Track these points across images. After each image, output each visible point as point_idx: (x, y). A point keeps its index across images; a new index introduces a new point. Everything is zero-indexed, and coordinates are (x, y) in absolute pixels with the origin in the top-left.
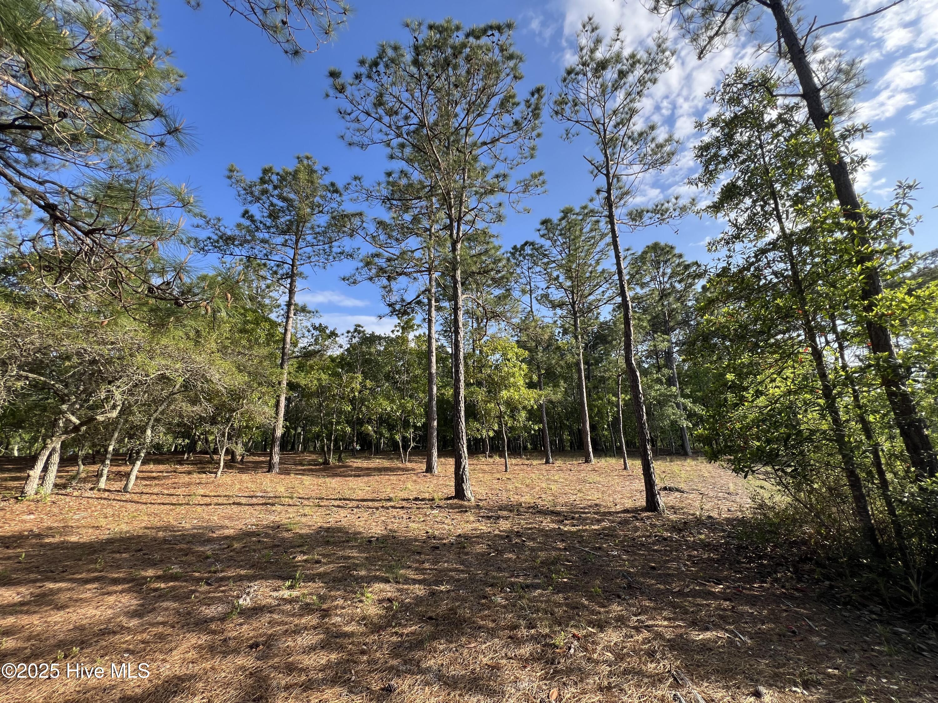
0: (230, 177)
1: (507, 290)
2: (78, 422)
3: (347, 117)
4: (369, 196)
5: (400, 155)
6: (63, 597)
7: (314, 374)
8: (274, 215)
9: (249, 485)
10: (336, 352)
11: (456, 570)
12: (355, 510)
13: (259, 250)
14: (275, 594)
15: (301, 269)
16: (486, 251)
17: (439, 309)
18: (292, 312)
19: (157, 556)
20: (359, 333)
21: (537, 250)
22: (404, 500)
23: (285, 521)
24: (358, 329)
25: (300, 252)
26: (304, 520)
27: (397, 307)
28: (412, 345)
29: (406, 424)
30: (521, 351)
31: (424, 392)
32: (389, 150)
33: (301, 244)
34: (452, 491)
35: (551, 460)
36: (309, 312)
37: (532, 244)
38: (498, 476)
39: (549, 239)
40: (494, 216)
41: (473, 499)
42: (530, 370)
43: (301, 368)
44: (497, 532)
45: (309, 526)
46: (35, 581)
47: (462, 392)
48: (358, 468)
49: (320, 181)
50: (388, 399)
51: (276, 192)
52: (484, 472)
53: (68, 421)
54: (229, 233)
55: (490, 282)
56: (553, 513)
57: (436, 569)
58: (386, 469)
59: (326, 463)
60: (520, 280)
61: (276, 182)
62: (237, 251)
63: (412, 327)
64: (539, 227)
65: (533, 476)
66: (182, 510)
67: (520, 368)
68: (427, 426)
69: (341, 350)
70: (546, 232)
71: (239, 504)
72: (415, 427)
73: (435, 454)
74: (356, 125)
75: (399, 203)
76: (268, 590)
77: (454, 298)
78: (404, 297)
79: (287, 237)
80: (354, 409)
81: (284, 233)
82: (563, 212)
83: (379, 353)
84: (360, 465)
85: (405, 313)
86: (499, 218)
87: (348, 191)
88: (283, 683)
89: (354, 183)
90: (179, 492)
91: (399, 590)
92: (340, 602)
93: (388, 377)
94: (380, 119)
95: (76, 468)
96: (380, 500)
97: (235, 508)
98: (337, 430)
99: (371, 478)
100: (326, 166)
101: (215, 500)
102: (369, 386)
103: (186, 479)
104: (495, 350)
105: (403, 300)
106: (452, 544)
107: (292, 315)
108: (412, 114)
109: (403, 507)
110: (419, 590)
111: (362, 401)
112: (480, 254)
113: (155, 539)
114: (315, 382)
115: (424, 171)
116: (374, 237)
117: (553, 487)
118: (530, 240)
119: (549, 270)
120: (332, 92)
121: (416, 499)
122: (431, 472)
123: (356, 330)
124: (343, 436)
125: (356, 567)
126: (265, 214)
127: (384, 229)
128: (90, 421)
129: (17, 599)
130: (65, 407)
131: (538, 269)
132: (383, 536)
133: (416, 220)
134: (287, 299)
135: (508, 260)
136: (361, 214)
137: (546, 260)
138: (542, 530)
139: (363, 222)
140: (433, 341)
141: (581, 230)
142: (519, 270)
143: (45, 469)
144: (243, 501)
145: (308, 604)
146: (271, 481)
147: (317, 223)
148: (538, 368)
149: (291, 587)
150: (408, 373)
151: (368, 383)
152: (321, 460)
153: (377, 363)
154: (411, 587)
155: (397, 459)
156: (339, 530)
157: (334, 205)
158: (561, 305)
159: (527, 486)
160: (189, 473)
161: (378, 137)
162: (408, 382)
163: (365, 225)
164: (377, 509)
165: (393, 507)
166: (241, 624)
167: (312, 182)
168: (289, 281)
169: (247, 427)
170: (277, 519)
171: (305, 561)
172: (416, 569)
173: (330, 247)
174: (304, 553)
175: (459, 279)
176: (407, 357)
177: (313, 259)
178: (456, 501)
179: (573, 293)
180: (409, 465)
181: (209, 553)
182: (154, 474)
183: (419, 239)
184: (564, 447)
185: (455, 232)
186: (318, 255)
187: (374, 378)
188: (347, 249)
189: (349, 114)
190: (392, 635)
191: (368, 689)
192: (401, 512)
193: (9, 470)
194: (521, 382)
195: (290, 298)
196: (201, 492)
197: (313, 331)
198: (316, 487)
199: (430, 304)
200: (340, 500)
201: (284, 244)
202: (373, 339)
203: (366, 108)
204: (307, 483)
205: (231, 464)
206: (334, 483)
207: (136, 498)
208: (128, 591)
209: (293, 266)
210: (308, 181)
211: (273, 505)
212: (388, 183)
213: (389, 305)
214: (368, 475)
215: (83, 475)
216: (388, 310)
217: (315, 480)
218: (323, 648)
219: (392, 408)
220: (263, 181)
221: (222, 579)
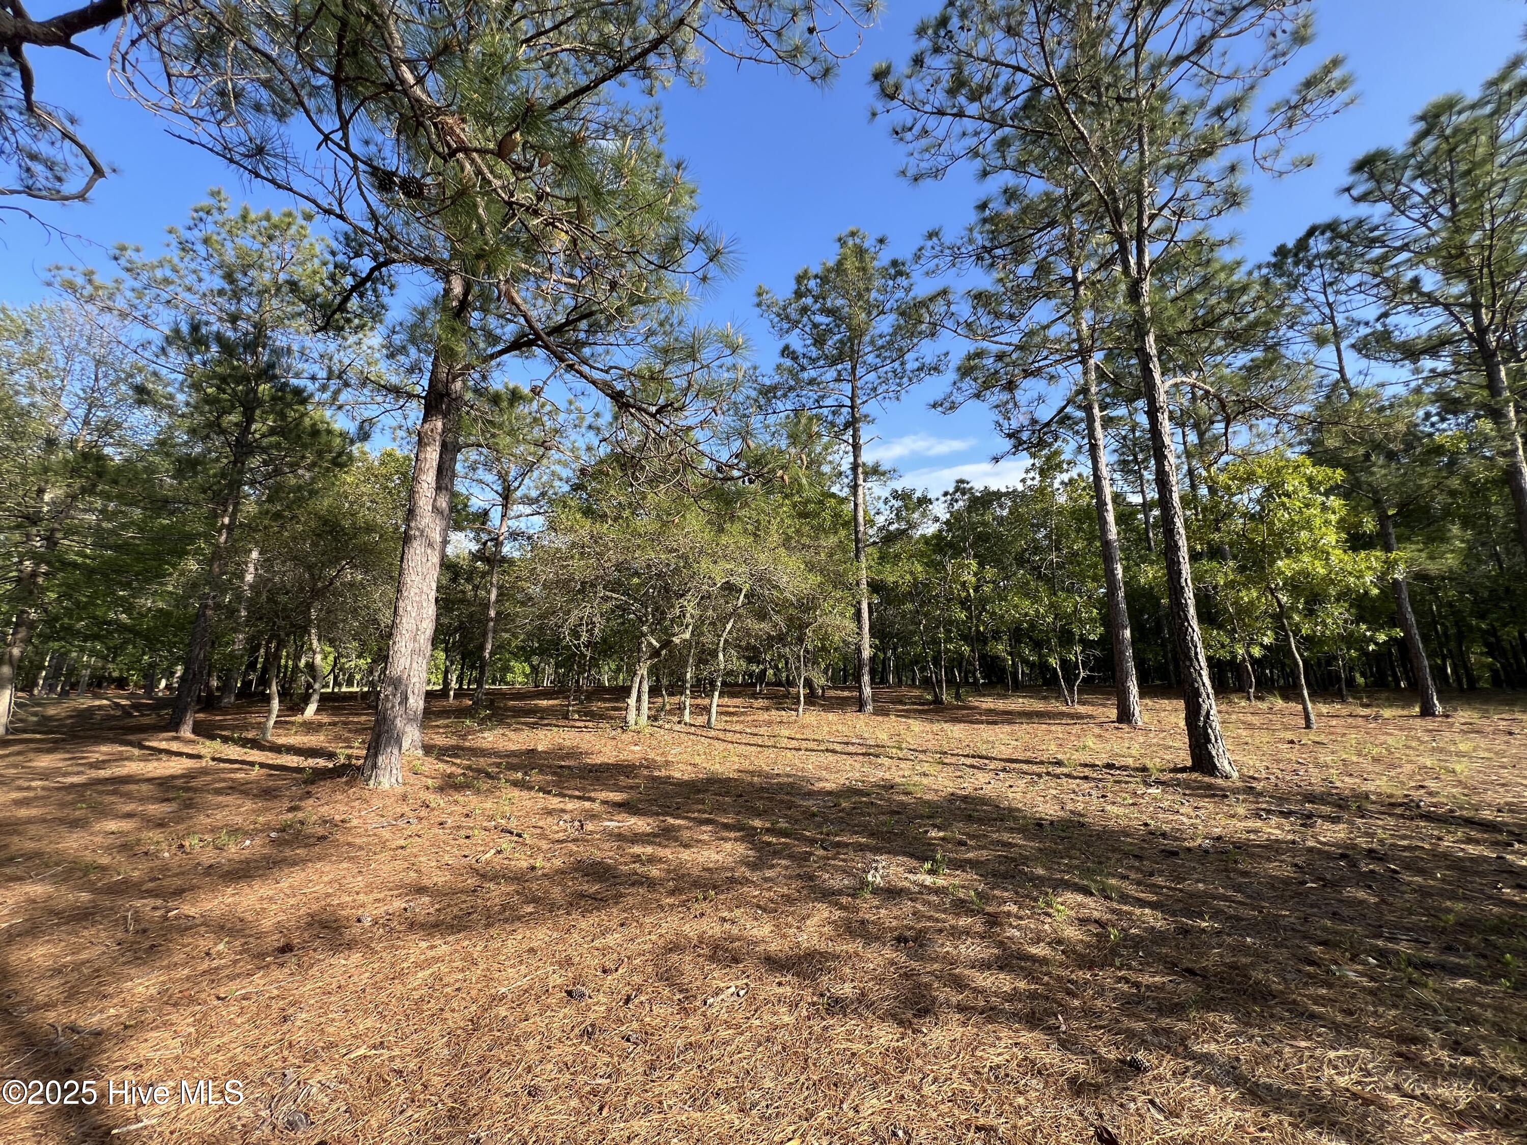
0: (759, 305)
1: (1267, 349)
2: (657, 645)
3: (909, 136)
4: (956, 256)
5: (1000, 162)
6: (686, 835)
7: (904, 565)
8: (819, 342)
9: (840, 728)
10: (930, 529)
11: (1226, 898)
12: (1002, 775)
13: (809, 396)
14: (911, 877)
15: (864, 409)
16: (1206, 281)
17: (1108, 422)
18: (861, 477)
19: (759, 804)
20: (963, 494)
21: (1345, 237)
22: (1086, 765)
23: (898, 780)
24: (961, 487)
25: (859, 384)
26: (925, 781)
27: (1025, 436)
28: (1062, 499)
29: (1066, 639)
30: (1319, 473)
31: (1095, 579)
32: (978, 163)
33: (860, 371)
34: (1185, 758)
35: (1439, 709)
36: (884, 474)
37: (1332, 227)
38: (1289, 736)
39: (1383, 198)
40: (1219, 201)
41: (1235, 775)
42: (1354, 510)
43: (883, 558)
44: (1311, 843)
45: (936, 791)
46: (658, 814)
47: (1186, 569)
48: (990, 711)
49: (875, 263)
50: (1027, 595)
51: (818, 305)
52: (1250, 726)
53: (650, 644)
54: (768, 383)
55: (1219, 343)
56: (1469, 822)
57: (1181, 890)
58: (1040, 715)
59: (937, 701)
60: (1305, 319)
61: (816, 291)
62: (780, 406)
63: (1059, 466)
64: (1348, 180)
65: (1390, 740)
66: (771, 753)
67: (1324, 508)
68: (1109, 641)
69: (937, 526)
70: (1370, 185)
71: (834, 751)
72: (1083, 641)
73: (1134, 690)
74: (924, 142)
75: (1008, 251)
76: (901, 869)
77: (1148, 390)
78: (1037, 415)
79: (839, 367)
80: (969, 618)
81: (833, 363)
82: (1422, 118)
83: (1001, 520)
84: (992, 706)
85: (1042, 444)
86: (1233, 199)
87: (922, 262)
88: (954, 1000)
89: (929, 244)
90: (762, 731)
91: (1113, 911)
92: (1014, 908)
93: (1021, 561)
94: (961, 114)
95: (660, 700)
96: (1042, 763)
97: (831, 757)
98: (947, 651)
99: (1016, 727)
100: (879, 236)
101: (804, 745)
102: (988, 577)
103: (765, 716)
104: (1249, 478)
105: (1034, 421)
106: (1206, 852)
107: (860, 482)
108: (1019, 75)
109: (1086, 778)
110: (1153, 919)
111: (983, 601)
112: (1190, 292)
113: (751, 784)
114: (908, 577)
115: (1047, 171)
116: (969, 325)
117: (1458, 768)
118: (1323, 218)
119: (1389, 274)
120: (879, 106)
121: (1109, 766)
122: (1129, 722)
123: (957, 489)
124: (958, 661)
125: (1025, 860)
126: (809, 342)
127: (987, 304)
128: (666, 644)
129: (648, 829)
130: (645, 628)
131: (1353, 280)
132: (1062, 820)
133: (1043, 268)
134: (851, 459)
135: (1266, 282)
136: (945, 292)
137: (1377, 252)
138: (1445, 856)
139: (949, 304)
140: (1106, 484)
141: (1494, 138)
142: (1297, 298)
143: (639, 699)
144: (838, 748)
145: (962, 901)
146: (867, 724)
147: (877, 332)
148: (1377, 503)
149: (931, 872)
150: (1058, 549)
151: (990, 572)
152: (929, 697)
153: (999, 536)
154: (1138, 911)
155: (1057, 698)
156: (983, 801)
157: (900, 294)
158: (1433, 348)
159: (1376, 760)
160: (767, 709)
161: (960, 147)
162: (1060, 566)
163: (953, 308)
164: (1040, 776)
165: (1068, 776)
166: (877, 908)
167: (864, 269)
168: (850, 432)
169: (824, 649)
170: (887, 776)
171: (943, 839)
172: (1139, 883)
173: (902, 364)
174: (940, 829)
175: (1153, 351)
176: (1053, 522)
177: (880, 391)
178: (1195, 775)
179: (1475, 308)
180: (1082, 709)
181: (815, 809)
182: (731, 709)
183: (1054, 302)
184: (1472, 681)
185: (1133, 261)
186: (886, 381)
187: (998, 563)
188: (929, 360)
189: (910, 129)
190: (1119, 980)
191: (1094, 1052)
192: (1086, 786)
193: (609, 700)
194: (1331, 538)
195: (856, 457)
196: (786, 733)
197: (893, 502)
198: (930, 736)
199: (1090, 419)
200: (973, 757)
201: (838, 380)
202: (989, 498)
203: (937, 104)
204: (917, 729)
205: (812, 699)
206: (957, 731)
207: (721, 735)
208: (742, 839)
209: (852, 407)
210: (858, 269)
211: (877, 756)
212: (985, 221)
213: (1010, 436)
214: (1010, 723)
215: (668, 707)
216: (1008, 444)
217: (928, 727)
218: (1001, 968)
219: (1037, 611)
220: (799, 295)
221: (839, 845)
